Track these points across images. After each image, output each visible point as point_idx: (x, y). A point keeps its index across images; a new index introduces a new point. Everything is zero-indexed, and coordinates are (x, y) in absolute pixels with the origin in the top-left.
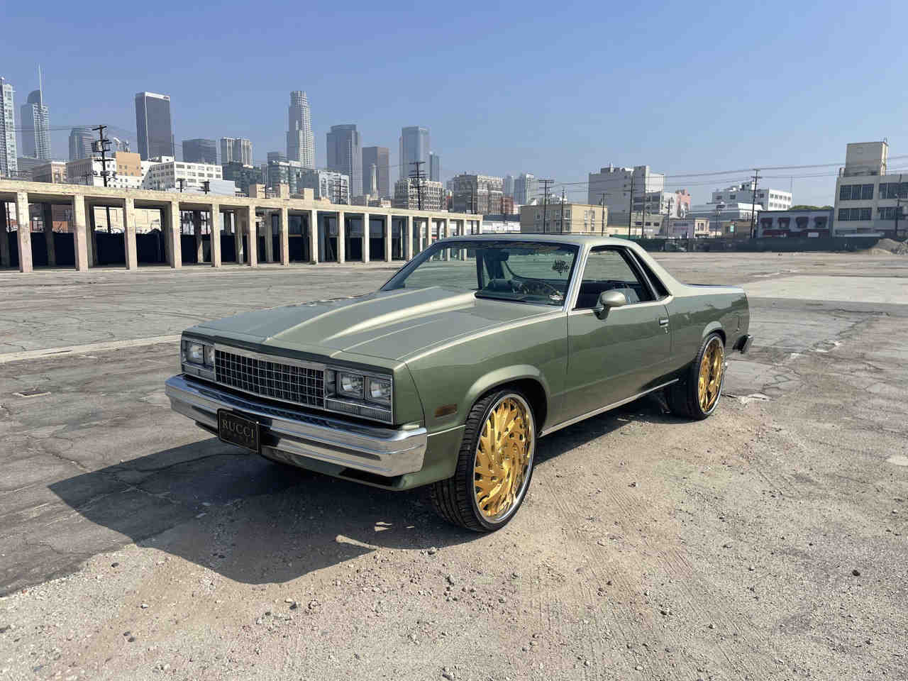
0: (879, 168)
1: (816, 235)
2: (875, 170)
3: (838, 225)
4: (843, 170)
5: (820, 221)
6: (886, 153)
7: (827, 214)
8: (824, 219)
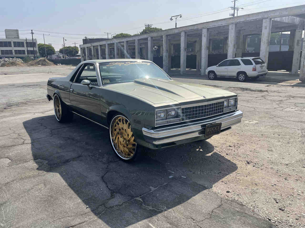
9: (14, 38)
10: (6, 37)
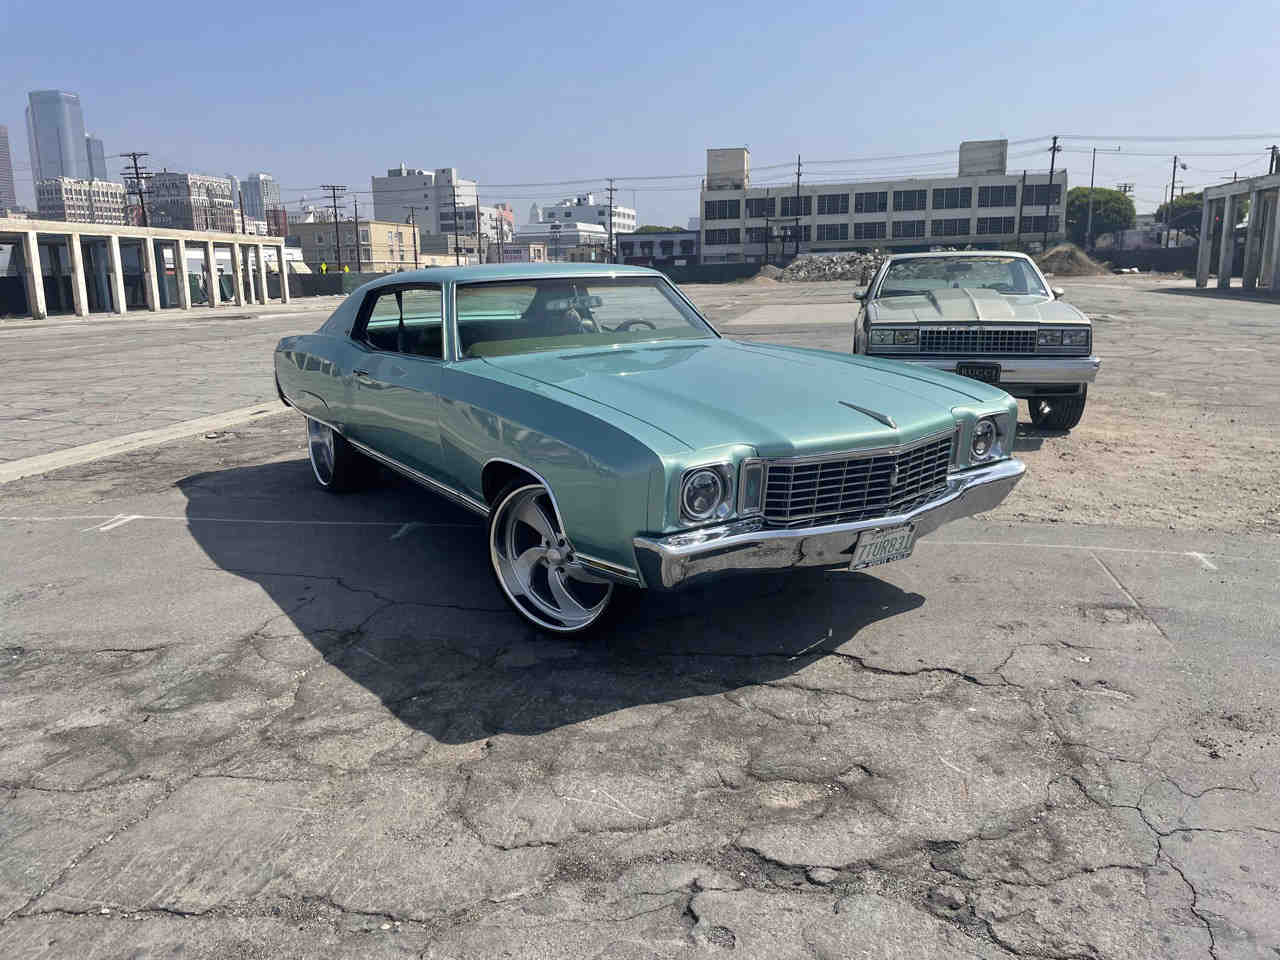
0: (742, 180)
1: (683, 262)
2: (738, 182)
3: (707, 250)
4: (705, 183)
5: (687, 245)
6: (749, 162)
7: (693, 237)
8: (691, 243)
9: (989, 171)
10: (961, 172)
